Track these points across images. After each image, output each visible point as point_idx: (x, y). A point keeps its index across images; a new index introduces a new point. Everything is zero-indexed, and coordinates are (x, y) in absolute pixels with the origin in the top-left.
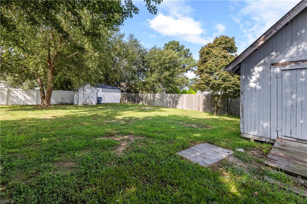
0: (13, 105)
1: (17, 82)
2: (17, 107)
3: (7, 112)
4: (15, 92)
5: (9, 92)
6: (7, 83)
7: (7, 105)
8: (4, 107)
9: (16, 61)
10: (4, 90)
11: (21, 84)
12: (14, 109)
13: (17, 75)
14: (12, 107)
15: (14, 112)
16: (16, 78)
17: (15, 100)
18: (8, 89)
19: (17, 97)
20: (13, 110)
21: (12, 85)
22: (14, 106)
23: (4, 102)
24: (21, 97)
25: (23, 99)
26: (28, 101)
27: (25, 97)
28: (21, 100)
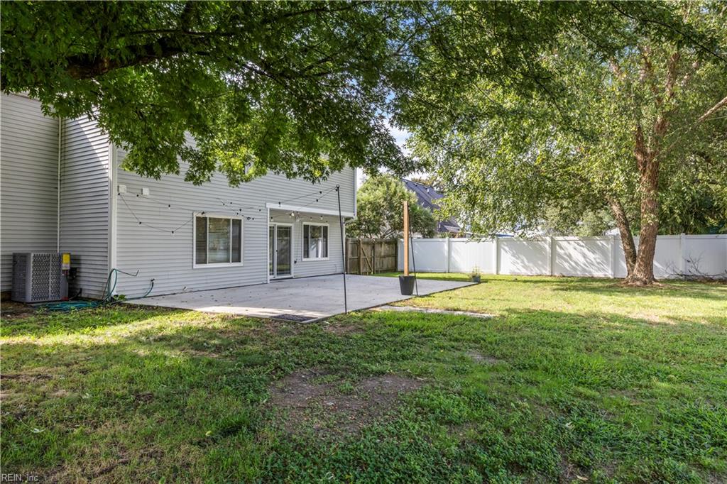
0: (564, 276)
1: (566, 218)
2: (572, 281)
3: (556, 292)
4: (564, 244)
5: (553, 244)
6: (548, 224)
7: (551, 276)
8: (548, 281)
9: (563, 167)
10: (545, 241)
11: (575, 225)
12: (568, 285)
13: (565, 203)
14: (561, 282)
15: (568, 294)
16: (564, 211)
17: (566, 265)
18: (552, 238)
19: (570, 256)
20: (566, 290)
21: (556, 229)
22: (565, 279)
23: (546, 270)
24: (577, 256)
25: (581, 260)
26: (593, 265)
27: (585, 256)
28: (576, 263)
